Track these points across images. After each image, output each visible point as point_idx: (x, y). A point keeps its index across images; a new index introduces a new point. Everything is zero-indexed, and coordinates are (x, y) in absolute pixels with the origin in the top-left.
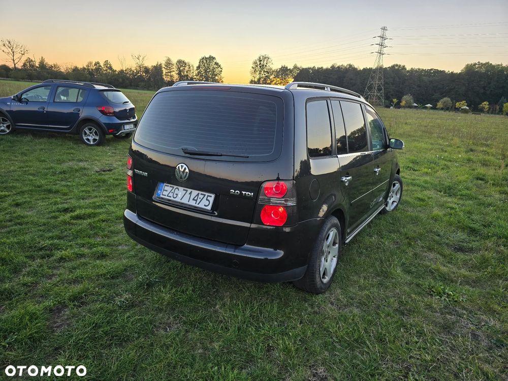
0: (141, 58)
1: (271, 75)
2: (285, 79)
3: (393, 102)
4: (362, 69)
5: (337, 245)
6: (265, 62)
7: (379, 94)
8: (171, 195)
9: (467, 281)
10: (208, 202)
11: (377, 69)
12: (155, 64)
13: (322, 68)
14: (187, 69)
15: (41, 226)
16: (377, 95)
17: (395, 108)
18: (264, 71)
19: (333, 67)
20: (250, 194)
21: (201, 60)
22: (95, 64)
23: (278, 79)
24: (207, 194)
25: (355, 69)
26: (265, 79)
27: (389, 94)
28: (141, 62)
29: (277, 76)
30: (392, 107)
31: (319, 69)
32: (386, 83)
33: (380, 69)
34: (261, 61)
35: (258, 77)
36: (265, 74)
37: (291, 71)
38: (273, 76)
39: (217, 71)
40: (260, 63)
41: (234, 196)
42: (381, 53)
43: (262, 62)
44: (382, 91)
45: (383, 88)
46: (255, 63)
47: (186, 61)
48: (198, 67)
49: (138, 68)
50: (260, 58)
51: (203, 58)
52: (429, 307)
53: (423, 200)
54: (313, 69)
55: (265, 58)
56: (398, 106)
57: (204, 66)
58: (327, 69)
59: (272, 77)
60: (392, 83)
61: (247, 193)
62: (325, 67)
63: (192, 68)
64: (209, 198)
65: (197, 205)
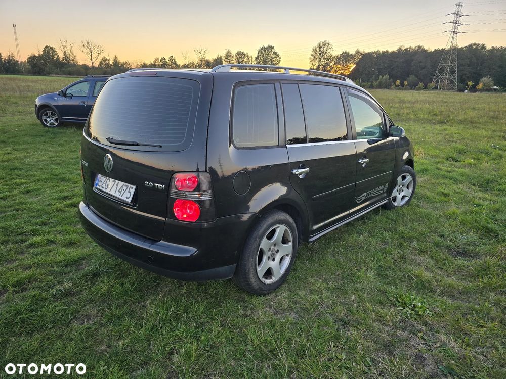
0: (202, 52)
1: (332, 61)
2: (346, 65)
3: (468, 86)
4: (433, 50)
5: (291, 244)
6: (325, 49)
7: (452, 77)
8: (104, 186)
9: (449, 292)
10: (129, 194)
11: (450, 50)
12: (215, 57)
13: (387, 51)
14: (246, 60)
15: (34, 212)
16: (449, 78)
17: (471, 92)
18: (324, 58)
19: (399, 50)
20: (161, 186)
21: (259, 50)
22: (161, 60)
23: (339, 66)
24: (130, 186)
25: (425, 51)
26: (324, 67)
27: (464, 77)
28: (203, 56)
29: (337, 63)
30: (466, 91)
31: (383, 52)
32: (460, 65)
33: (455, 50)
34: (321, 47)
35: (317, 64)
36: (324, 62)
37: (353, 56)
38: (333, 62)
39: (275, 60)
40: (320, 50)
41: (148, 188)
42: (455, 32)
43: (322, 49)
44: (456, 74)
45: (457, 70)
46: (315, 50)
47: (245, 52)
48: (257, 58)
49: (200, 62)
50: (320, 45)
51: (262, 49)
52: (381, 319)
53: (446, 195)
54: (377, 53)
55: (325, 44)
56: (473, 89)
57: (263, 56)
58: (393, 53)
59: (331, 64)
60: (468, 64)
61: (159, 185)
62: (390, 50)
63: (250, 59)
64: (131, 190)
65: (120, 197)
